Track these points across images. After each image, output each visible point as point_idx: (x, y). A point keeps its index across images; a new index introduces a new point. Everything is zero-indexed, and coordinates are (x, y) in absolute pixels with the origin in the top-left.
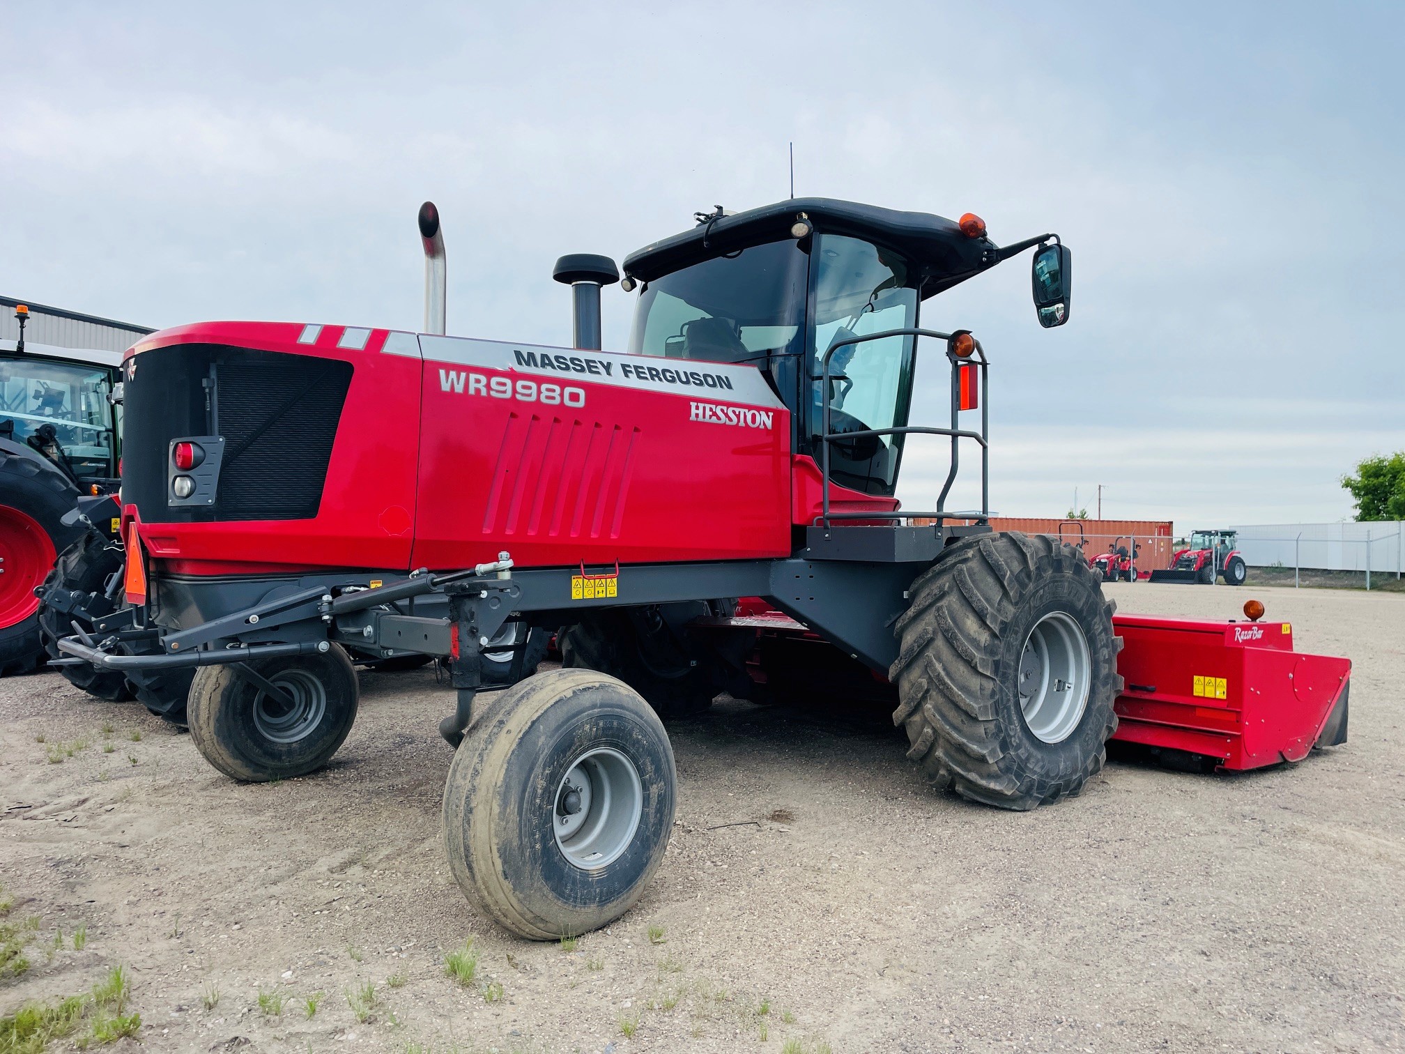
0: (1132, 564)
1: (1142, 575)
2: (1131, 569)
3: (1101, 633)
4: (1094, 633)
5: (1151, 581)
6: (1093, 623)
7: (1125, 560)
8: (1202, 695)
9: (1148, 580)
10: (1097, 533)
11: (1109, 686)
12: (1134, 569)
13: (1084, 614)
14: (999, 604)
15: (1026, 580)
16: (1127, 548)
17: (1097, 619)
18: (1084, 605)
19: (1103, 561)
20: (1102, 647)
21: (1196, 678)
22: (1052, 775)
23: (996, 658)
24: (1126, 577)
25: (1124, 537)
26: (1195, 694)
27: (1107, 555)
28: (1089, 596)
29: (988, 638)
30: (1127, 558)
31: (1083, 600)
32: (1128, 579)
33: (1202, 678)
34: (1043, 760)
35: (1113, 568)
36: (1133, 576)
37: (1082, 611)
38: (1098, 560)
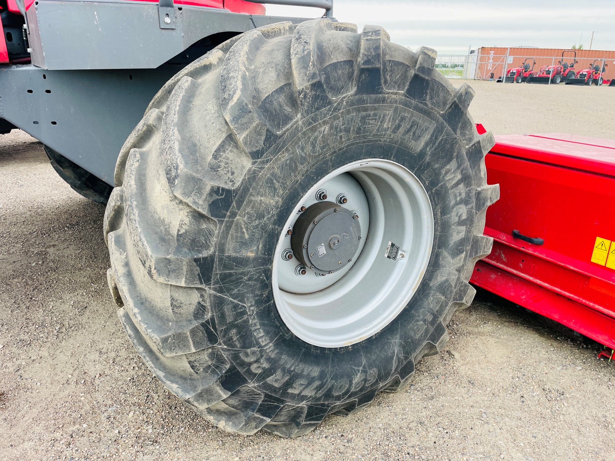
0: (601, 75)
1: (605, 82)
2: (600, 79)
3: (457, 184)
4: (444, 187)
5: (610, 85)
6: (443, 172)
7: (597, 73)
8: (603, 264)
9: (609, 84)
10: (585, 57)
11: (463, 255)
12: (602, 78)
13: (428, 158)
14: (215, 157)
15: (288, 109)
16: (599, 67)
17: (453, 165)
18: (427, 144)
19: (584, 73)
20: (457, 204)
21: (599, 240)
22: (336, 394)
23: (205, 254)
24: (596, 82)
25: (599, 59)
26: (593, 260)
27: (587, 70)
28: (439, 130)
29: (187, 220)
30: (599, 72)
31: (426, 137)
32: (597, 84)
33: (607, 242)
34: (322, 376)
35: (589, 77)
36: (600, 82)
37: (422, 154)
38: (581, 73)
